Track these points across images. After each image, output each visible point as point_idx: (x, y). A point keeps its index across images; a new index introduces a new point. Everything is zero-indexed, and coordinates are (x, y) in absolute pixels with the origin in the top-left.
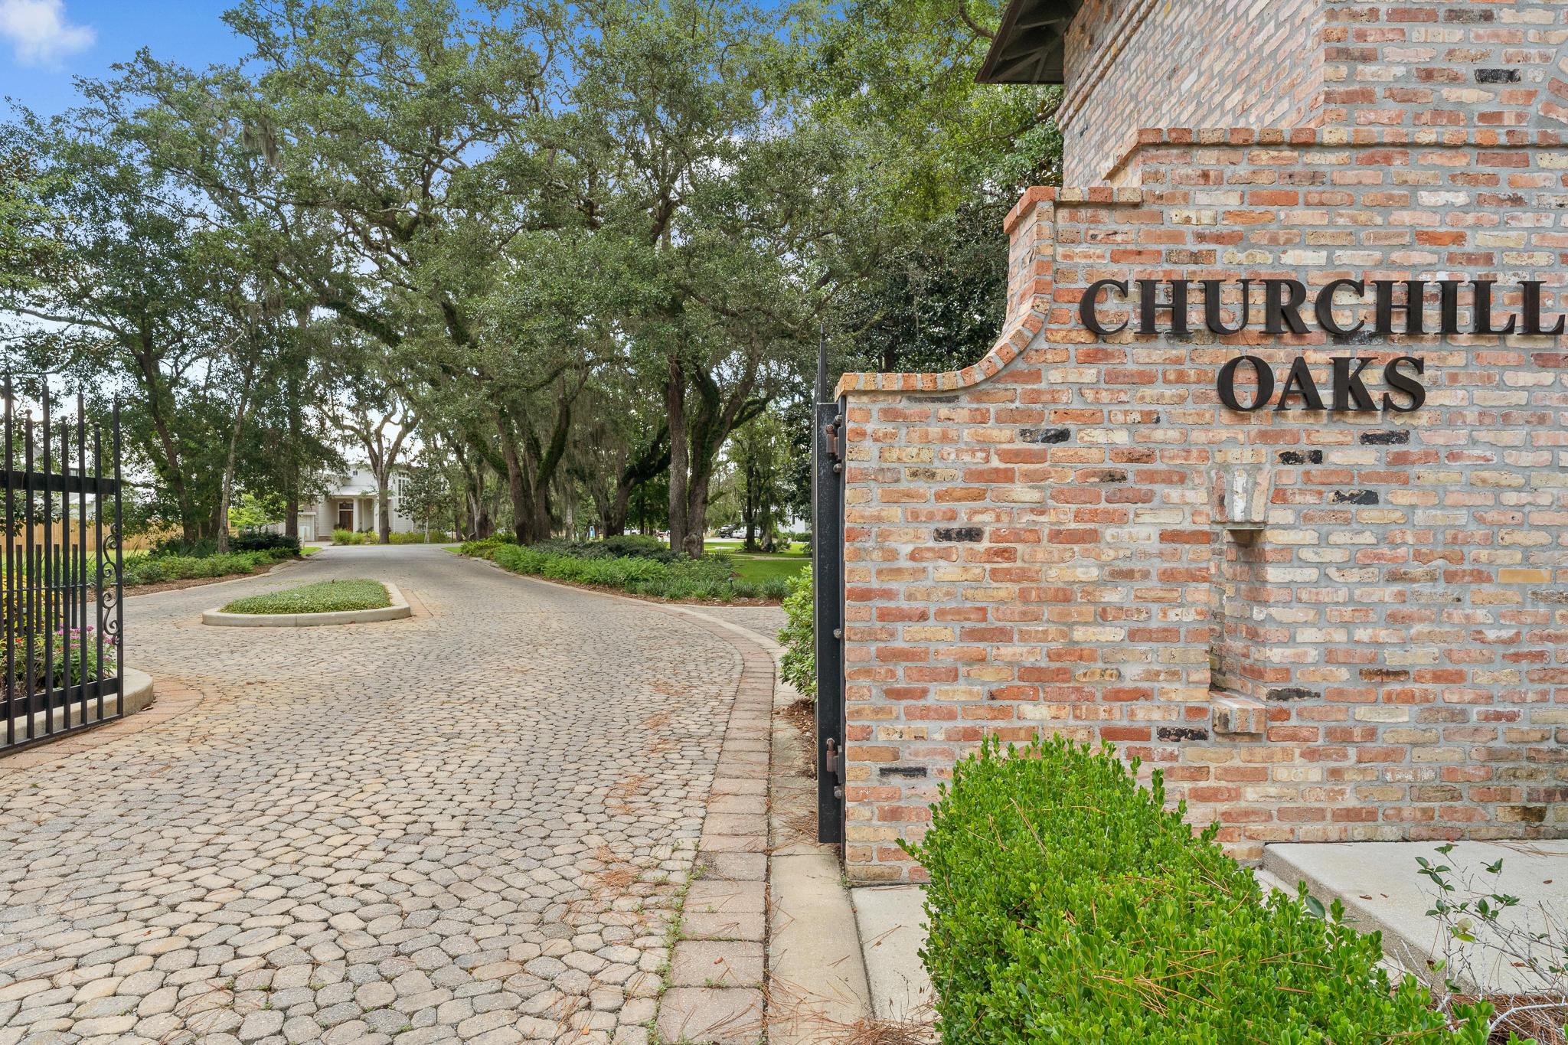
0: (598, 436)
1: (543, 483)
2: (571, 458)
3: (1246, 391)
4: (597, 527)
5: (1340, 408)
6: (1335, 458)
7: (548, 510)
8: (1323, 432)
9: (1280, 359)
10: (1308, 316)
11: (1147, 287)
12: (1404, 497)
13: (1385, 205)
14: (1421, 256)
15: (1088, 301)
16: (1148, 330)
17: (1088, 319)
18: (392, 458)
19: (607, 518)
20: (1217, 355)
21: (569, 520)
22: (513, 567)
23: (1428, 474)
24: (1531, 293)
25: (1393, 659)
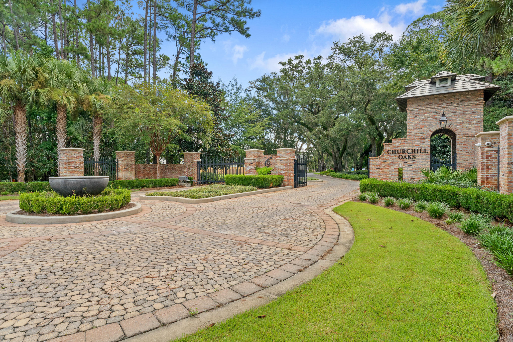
0: (354, 145)
1: (340, 158)
2: (347, 151)
3: (401, 157)
4: (354, 168)
5: (409, 159)
6: (408, 162)
7: (342, 164)
8: (407, 160)
9: (403, 155)
10: (406, 152)
11: (393, 150)
12: (414, 165)
13: (413, 143)
14: (416, 147)
15: (388, 151)
16: (393, 153)
17: (388, 152)
18: (300, 150)
19: (357, 165)
20: (398, 155)
21: (346, 166)
22: (335, 177)
23: (416, 163)
24: (425, 150)
25: (413, 177)
